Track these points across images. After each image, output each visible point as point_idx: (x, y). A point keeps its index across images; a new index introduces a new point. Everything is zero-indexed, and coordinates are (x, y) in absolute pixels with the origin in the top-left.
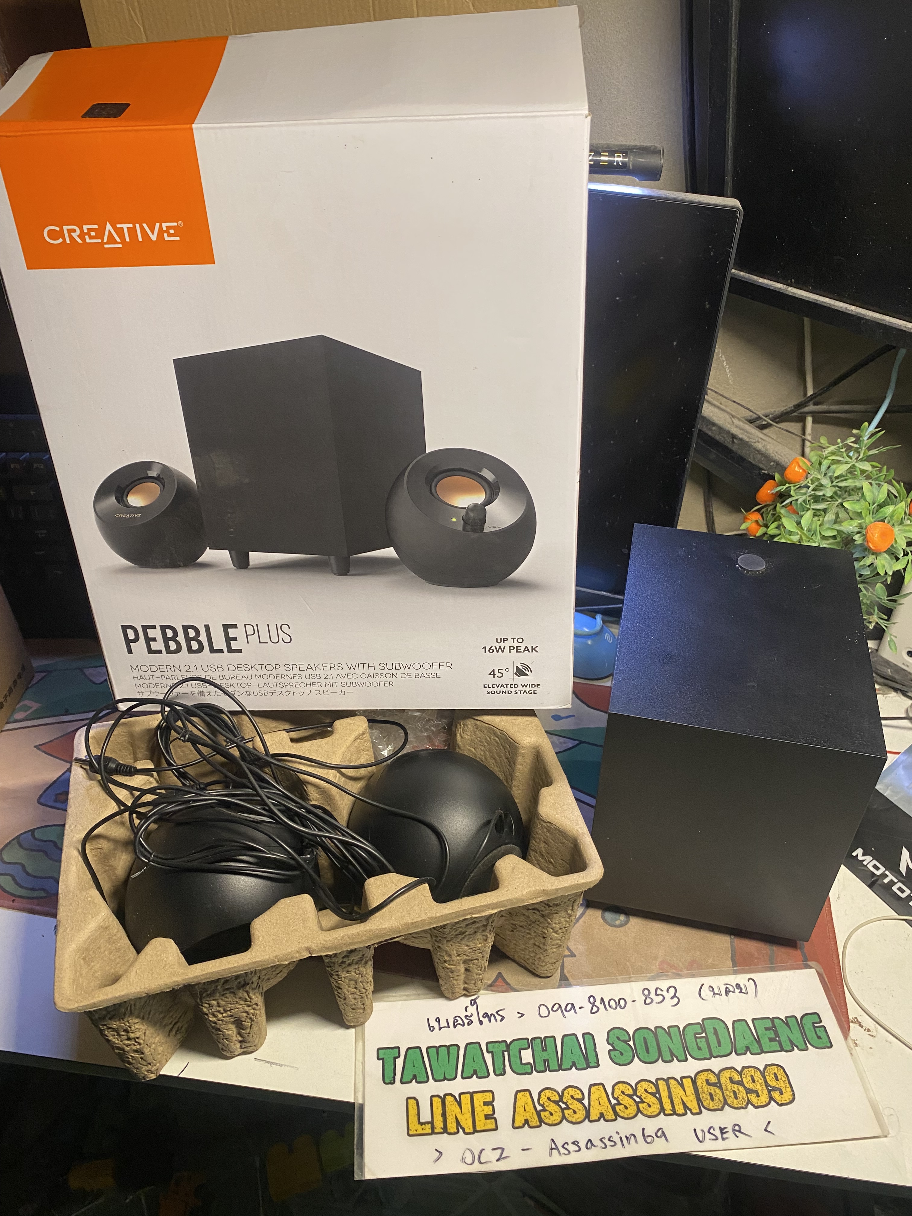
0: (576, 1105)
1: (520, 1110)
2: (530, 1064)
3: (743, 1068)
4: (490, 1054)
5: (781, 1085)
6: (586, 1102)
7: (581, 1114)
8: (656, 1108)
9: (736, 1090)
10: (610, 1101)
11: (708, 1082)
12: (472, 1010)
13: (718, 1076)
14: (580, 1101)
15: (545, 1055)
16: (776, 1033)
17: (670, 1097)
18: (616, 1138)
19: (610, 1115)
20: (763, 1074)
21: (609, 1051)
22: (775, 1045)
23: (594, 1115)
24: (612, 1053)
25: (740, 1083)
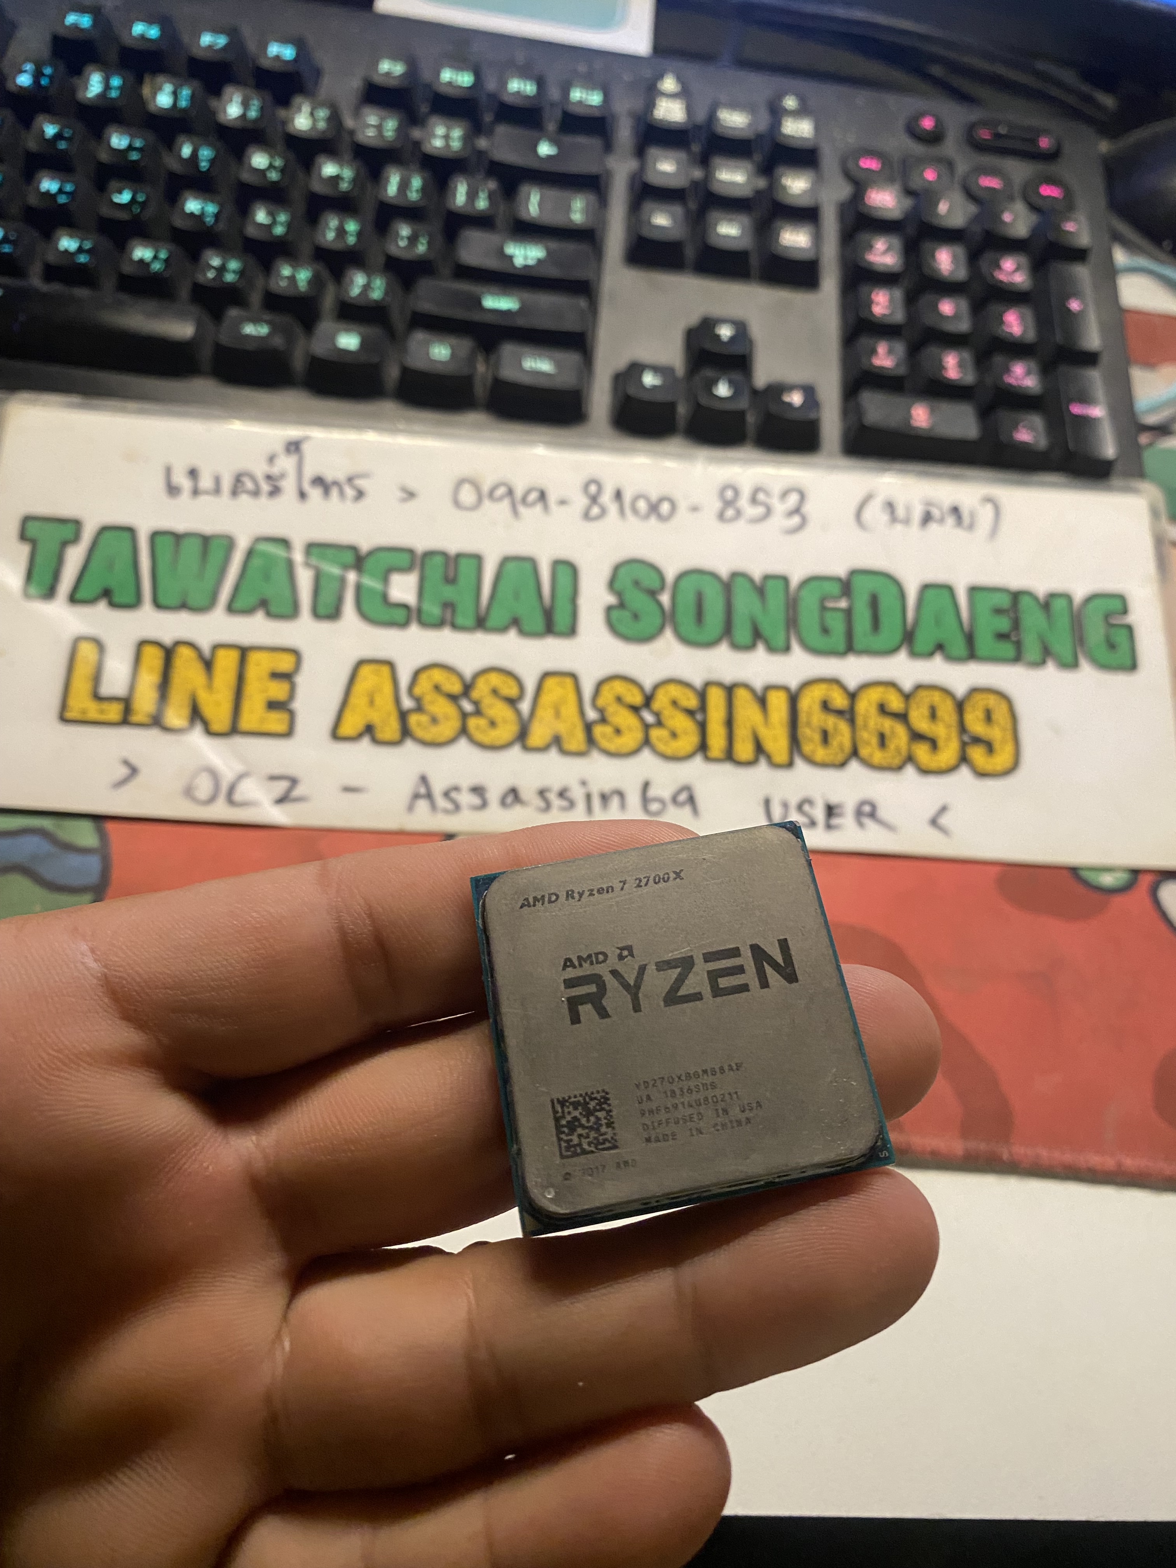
0: (499, 710)
1: (358, 699)
2: (405, 606)
3: (919, 687)
4: (312, 573)
5: (995, 734)
6: (525, 706)
7: (507, 731)
8: (689, 740)
9: (887, 731)
10: (582, 713)
11: (826, 706)
12: (286, 464)
13: (853, 696)
14: (512, 702)
15: (449, 593)
16: (1016, 624)
17: (729, 723)
18: (577, 794)
19: (577, 740)
20: (960, 706)
21: (609, 609)
22: (1008, 649)
23: (539, 734)
24: (615, 614)
25: (903, 717)
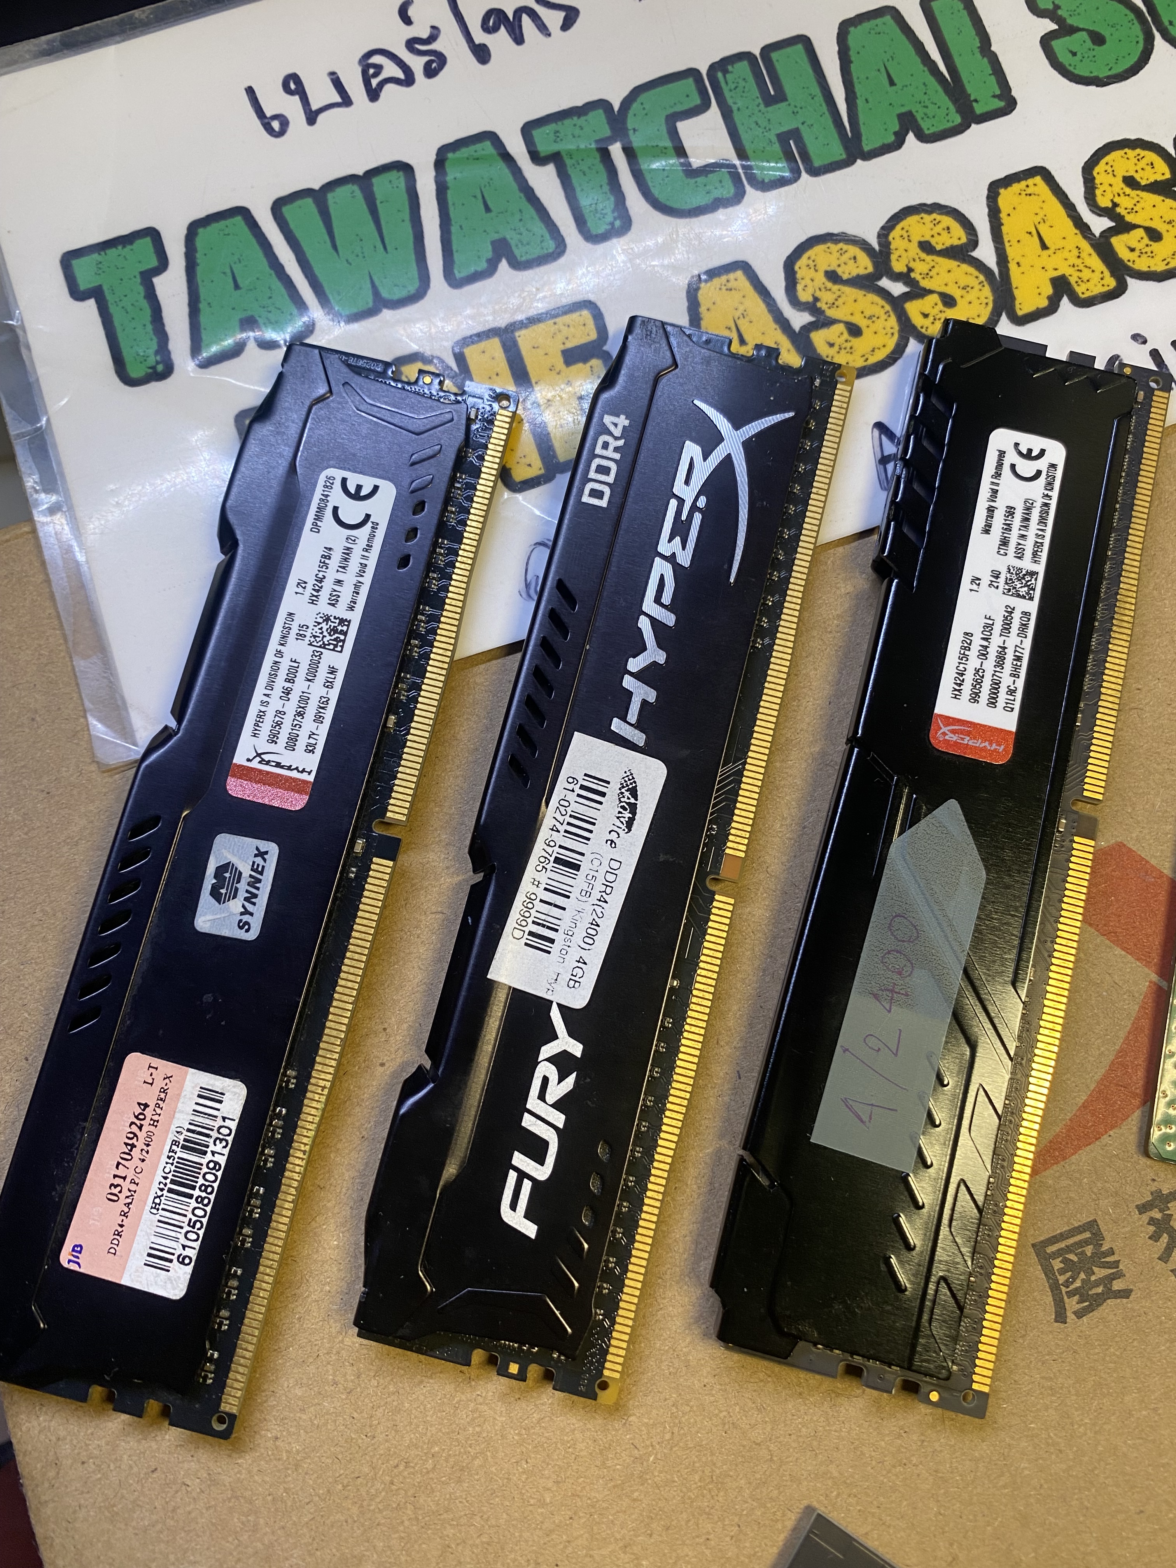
0: (947, 274)
2: (722, 167)
4: (551, 168)
6: (986, 252)
7: (974, 302)
10: (1082, 228)
14: (961, 253)
15: (783, 121)
19: (1095, 275)
21: (1047, 42)
23: (1028, 287)
24: (1063, 44)
